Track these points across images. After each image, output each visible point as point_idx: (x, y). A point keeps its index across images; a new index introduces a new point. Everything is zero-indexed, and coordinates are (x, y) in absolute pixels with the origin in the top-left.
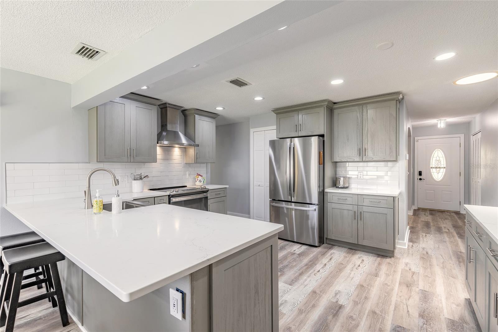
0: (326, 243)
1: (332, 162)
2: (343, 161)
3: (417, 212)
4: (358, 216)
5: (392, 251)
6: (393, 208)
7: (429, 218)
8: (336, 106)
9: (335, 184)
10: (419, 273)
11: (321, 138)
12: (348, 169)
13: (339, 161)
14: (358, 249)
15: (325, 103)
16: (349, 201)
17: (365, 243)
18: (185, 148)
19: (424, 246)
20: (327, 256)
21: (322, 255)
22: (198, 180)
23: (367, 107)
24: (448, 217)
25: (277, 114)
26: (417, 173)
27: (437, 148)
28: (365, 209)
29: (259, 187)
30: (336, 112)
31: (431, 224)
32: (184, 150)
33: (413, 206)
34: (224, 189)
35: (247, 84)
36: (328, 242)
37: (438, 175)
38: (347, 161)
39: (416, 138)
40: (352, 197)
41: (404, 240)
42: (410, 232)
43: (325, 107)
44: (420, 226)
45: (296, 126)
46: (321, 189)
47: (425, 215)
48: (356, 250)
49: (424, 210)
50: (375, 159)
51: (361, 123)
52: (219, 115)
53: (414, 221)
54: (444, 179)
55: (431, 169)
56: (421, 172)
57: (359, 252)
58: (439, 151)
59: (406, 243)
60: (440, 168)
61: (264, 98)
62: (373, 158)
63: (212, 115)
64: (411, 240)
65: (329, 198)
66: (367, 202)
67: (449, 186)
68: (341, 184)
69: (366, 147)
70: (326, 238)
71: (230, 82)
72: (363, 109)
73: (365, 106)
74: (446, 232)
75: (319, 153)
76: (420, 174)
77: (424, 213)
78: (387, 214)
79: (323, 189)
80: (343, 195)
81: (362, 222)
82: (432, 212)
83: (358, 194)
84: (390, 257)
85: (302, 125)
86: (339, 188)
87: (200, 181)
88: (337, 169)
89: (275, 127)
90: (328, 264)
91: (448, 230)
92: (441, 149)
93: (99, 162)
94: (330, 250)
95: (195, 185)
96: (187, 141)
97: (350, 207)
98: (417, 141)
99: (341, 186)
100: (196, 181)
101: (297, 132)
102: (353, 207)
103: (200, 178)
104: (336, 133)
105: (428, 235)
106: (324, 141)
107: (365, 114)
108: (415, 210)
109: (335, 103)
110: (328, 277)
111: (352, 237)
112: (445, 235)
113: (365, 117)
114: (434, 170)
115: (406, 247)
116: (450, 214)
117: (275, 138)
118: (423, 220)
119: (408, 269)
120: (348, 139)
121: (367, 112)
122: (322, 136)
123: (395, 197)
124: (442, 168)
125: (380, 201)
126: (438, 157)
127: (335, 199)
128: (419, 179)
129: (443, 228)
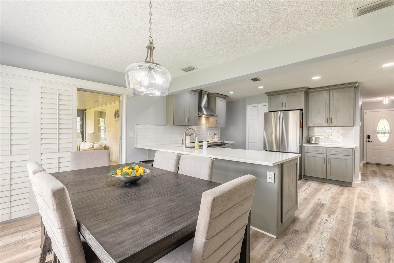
0: (303, 179)
1: (307, 127)
2: (315, 126)
3: (366, 165)
4: (327, 161)
5: (351, 183)
6: (352, 155)
7: (376, 169)
8: (310, 91)
9: (309, 141)
10: (370, 194)
11: (301, 111)
12: (315, 131)
13: (312, 126)
14: (326, 182)
15: (304, 89)
16: (321, 151)
17: (332, 178)
18: (208, 117)
19: (372, 183)
20: (307, 184)
21: (303, 184)
22: (215, 138)
23: (333, 91)
24: (391, 168)
25: (268, 96)
26: (365, 137)
27: (382, 119)
28: (332, 156)
29: (252, 143)
30: (310, 95)
31: (378, 172)
32: (207, 118)
33: (362, 161)
34: (232, 144)
35: (259, 80)
36: (304, 178)
37: (383, 139)
38: (318, 126)
39: (365, 111)
40: (322, 149)
41: (358, 178)
42: (362, 176)
43: (304, 92)
44: (368, 173)
45: (283, 103)
46: (301, 144)
47: (372, 167)
48: (325, 183)
49: (372, 164)
50: (338, 125)
51: (328, 102)
52: (228, 97)
53: (363, 170)
54: (388, 141)
55: (378, 134)
56: (369, 136)
57: (327, 184)
58: (384, 120)
59: (359, 180)
60: (385, 133)
61: (264, 87)
62: (337, 125)
63: (224, 97)
64: (362, 179)
65: (305, 150)
66: (333, 152)
67: (392, 146)
68: (313, 141)
69: (332, 117)
70: (303, 175)
71: (251, 79)
72: (330, 93)
73: (331, 91)
74: (389, 177)
75: (300, 121)
76: (369, 137)
77: (371, 166)
78: (347, 159)
79: (302, 144)
80: (316, 148)
81: (330, 165)
82: (378, 165)
83: (327, 147)
84: (350, 187)
85: (287, 103)
86: (312, 144)
87: (216, 138)
88: (309, 131)
89: (267, 104)
90: (309, 188)
91: (391, 175)
92: (385, 119)
93: (175, 125)
94: (307, 182)
95: (213, 141)
96: (207, 113)
97: (322, 155)
98: (366, 113)
99: (314, 142)
100: (214, 139)
101: (283, 107)
102: (323, 155)
103: (216, 136)
104: (310, 108)
105: (375, 178)
106: (303, 113)
107: (331, 96)
108: (364, 164)
109: (310, 89)
110: (311, 193)
111: (322, 174)
112: (389, 178)
113: (331, 98)
114: (380, 134)
115: (360, 183)
116: (392, 167)
117: (267, 111)
118: (371, 170)
119: (362, 192)
120: (319, 112)
121: (333, 94)
122: (302, 110)
123: (353, 148)
124: (387, 133)
125: (343, 151)
126: (383, 126)
127: (310, 150)
128: (367, 141)
129: (387, 175)
